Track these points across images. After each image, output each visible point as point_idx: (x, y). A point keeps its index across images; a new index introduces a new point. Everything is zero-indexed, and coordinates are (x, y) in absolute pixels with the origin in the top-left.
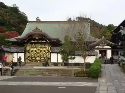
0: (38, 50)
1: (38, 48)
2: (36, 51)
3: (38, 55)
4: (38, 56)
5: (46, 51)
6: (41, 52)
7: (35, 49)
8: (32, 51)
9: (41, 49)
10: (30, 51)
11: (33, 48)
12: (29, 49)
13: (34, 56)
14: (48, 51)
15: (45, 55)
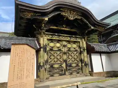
7: (58, 45)
8: (51, 50)
9: (69, 46)
10: (48, 49)
11: (51, 40)
13: (56, 60)
14: (82, 50)
15: (77, 58)
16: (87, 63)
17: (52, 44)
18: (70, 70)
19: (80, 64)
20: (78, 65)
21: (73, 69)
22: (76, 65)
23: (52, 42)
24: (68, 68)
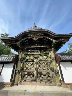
0: (36, 58)
1: (35, 56)
2: (32, 61)
3: (36, 66)
4: (37, 69)
5: (49, 60)
6: (40, 61)
7: (32, 58)
9: (41, 57)
10: (24, 61)
11: (28, 55)
12: (23, 57)
14: (51, 60)
15: (48, 67)
17: (28, 58)
18: (41, 77)
20: (48, 73)
21: (44, 77)
22: (46, 73)
23: (28, 56)
24: (39, 75)
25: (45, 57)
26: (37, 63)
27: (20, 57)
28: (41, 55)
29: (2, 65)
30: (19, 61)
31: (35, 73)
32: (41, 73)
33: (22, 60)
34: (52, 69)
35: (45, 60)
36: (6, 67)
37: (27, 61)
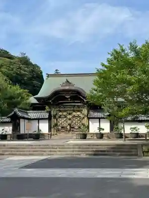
0: (70, 114)
1: (68, 112)
2: (65, 117)
3: (69, 122)
4: (70, 124)
5: (82, 116)
6: (73, 117)
7: (65, 114)
9: (74, 114)
10: (57, 117)
11: (60, 111)
12: (55, 113)
13: (63, 124)
14: (84, 116)
15: (80, 122)
16: (86, 126)
17: (60, 113)
18: (73, 130)
19: (82, 127)
20: (79, 128)
24: (71, 129)
25: (79, 113)
26: (70, 119)
27: (52, 113)
28: (74, 111)
29: (37, 121)
30: (52, 118)
31: (68, 127)
32: (73, 128)
33: (55, 117)
34: (83, 125)
35: (79, 116)
36: (41, 123)
37: (60, 117)
